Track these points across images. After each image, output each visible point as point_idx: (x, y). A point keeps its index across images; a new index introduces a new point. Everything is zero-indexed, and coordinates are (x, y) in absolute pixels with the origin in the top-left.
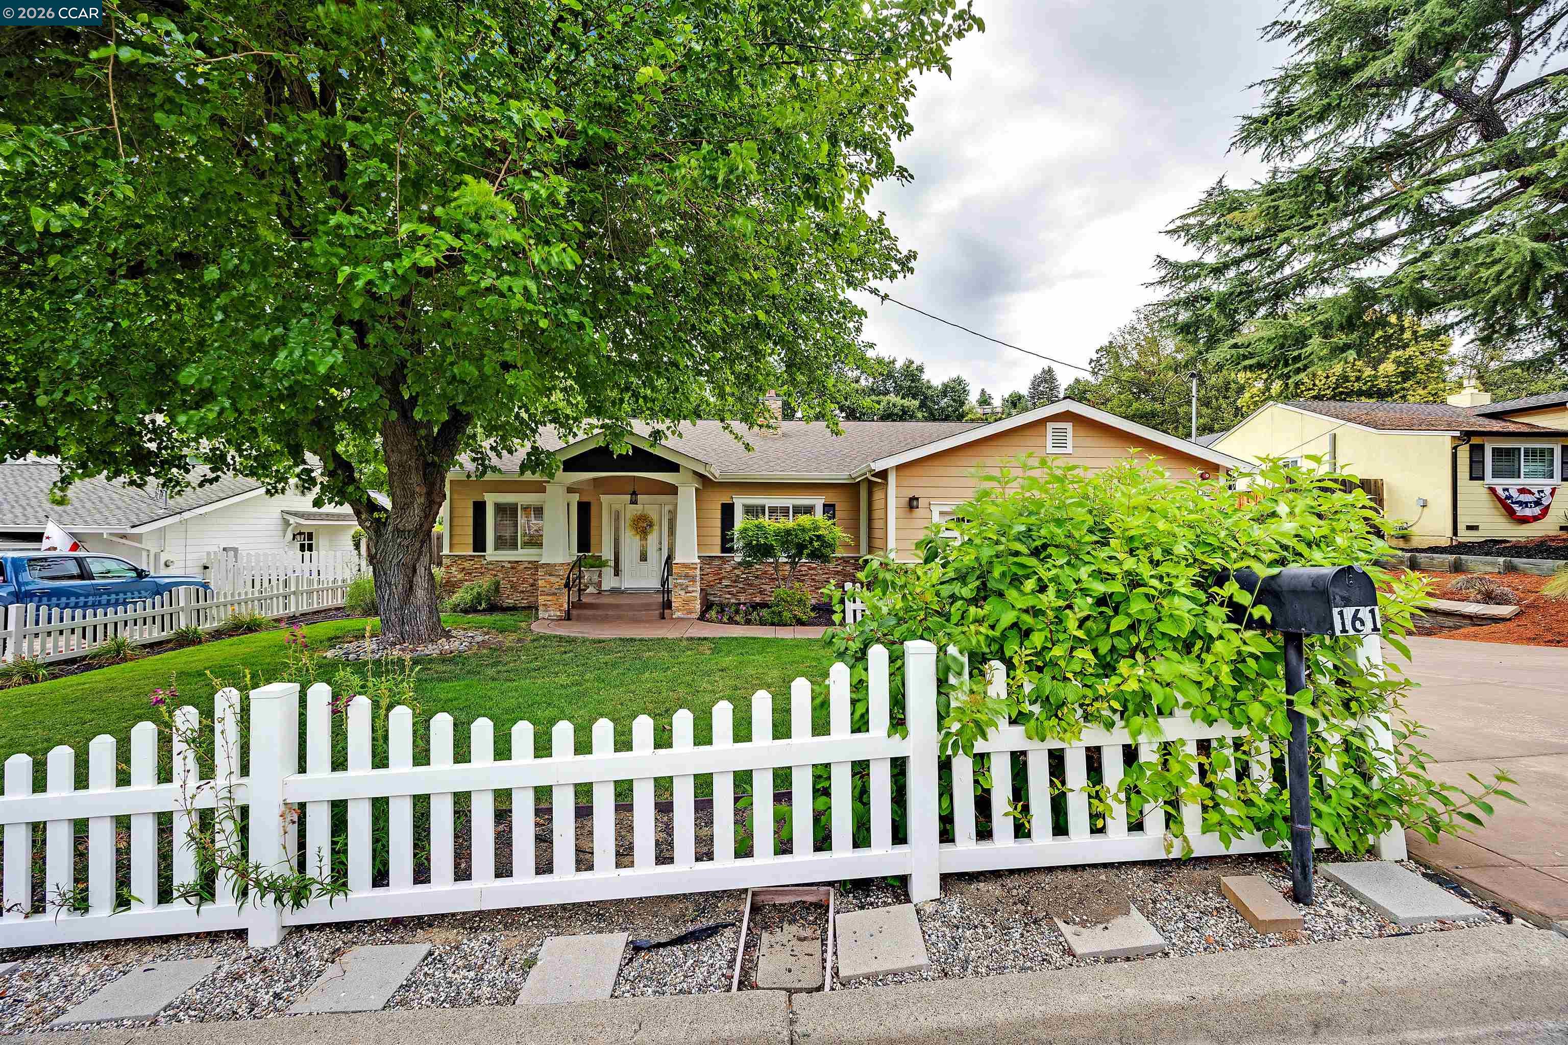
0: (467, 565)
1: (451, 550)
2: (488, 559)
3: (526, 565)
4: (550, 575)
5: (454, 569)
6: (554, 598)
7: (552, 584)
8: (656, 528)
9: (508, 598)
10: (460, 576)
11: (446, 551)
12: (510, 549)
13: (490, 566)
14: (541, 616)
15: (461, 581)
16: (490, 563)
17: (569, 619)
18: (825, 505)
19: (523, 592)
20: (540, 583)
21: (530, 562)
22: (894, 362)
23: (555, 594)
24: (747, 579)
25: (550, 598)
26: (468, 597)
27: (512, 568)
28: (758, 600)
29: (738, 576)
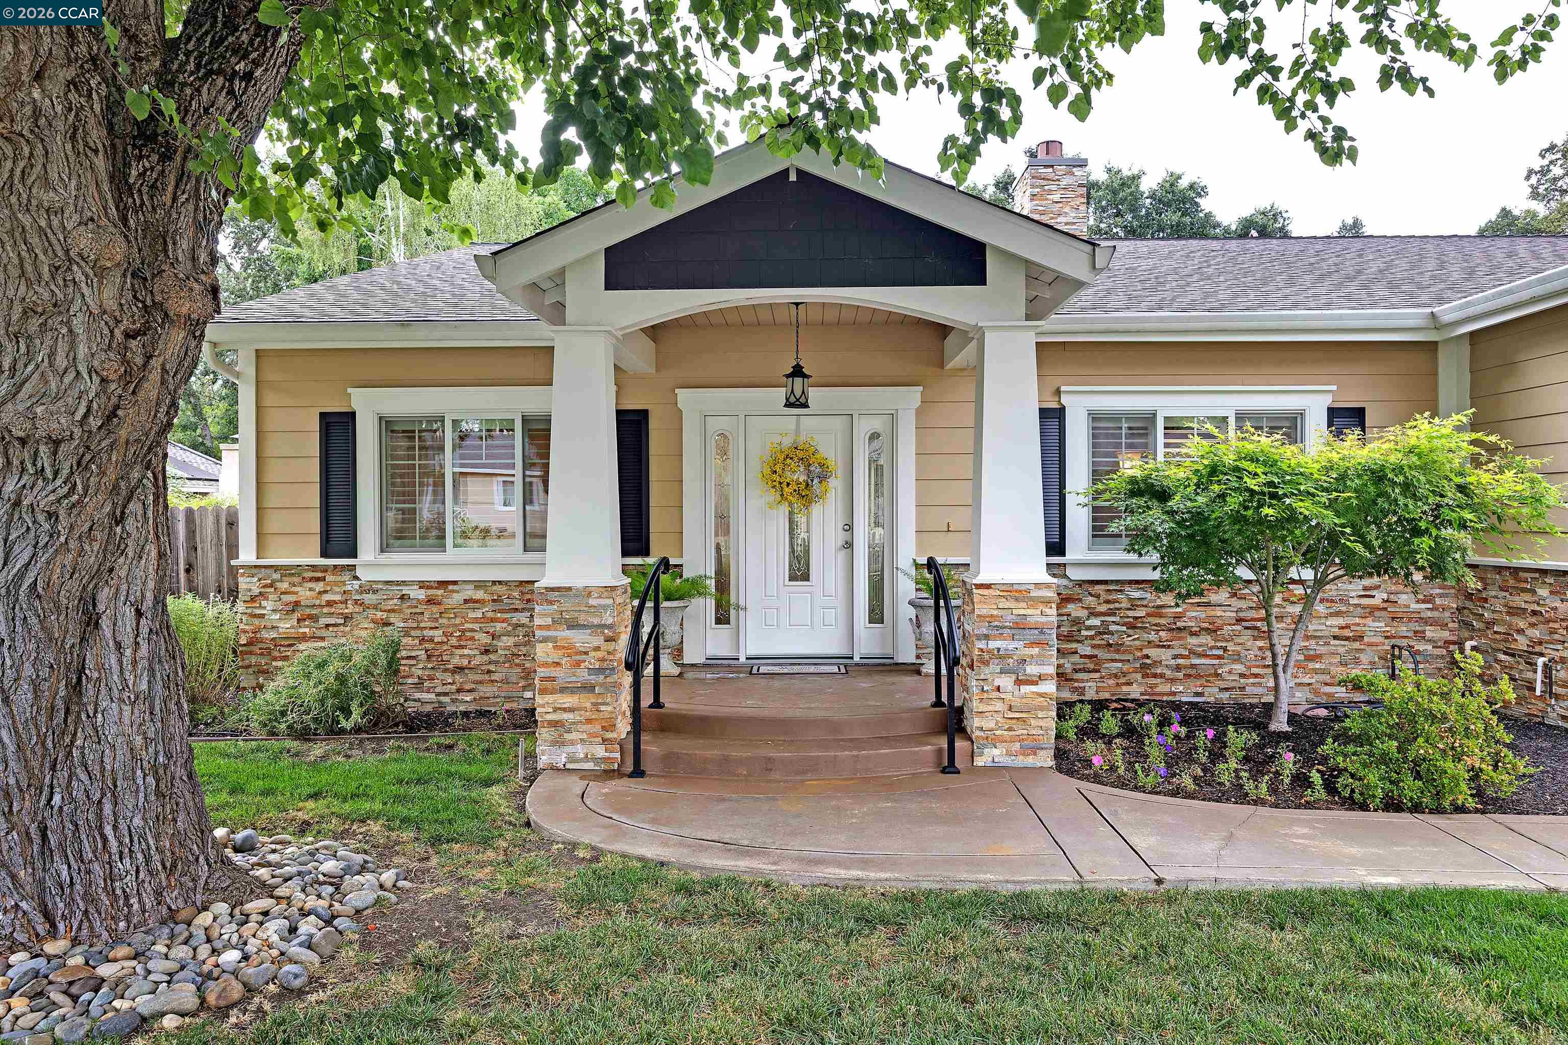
0: (305, 593)
1: (261, 549)
2: (365, 575)
3: (470, 592)
4: (573, 625)
5: (269, 605)
6: (586, 701)
7: (576, 655)
8: (836, 484)
9: (419, 686)
10: (287, 626)
11: (247, 555)
12: (424, 548)
13: (369, 598)
14: (543, 760)
15: (293, 641)
16: (370, 588)
17: (638, 772)
18: (1333, 413)
19: (460, 669)
20: (542, 651)
21: (479, 585)
22: (1135, 178)
23: (588, 688)
24: (1103, 631)
25: (568, 700)
26: (310, 692)
27: (430, 601)
28: (1135, 691)
29: (1077, 622)
